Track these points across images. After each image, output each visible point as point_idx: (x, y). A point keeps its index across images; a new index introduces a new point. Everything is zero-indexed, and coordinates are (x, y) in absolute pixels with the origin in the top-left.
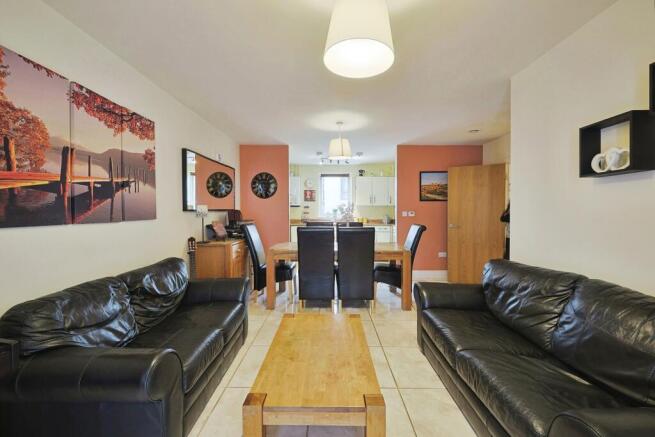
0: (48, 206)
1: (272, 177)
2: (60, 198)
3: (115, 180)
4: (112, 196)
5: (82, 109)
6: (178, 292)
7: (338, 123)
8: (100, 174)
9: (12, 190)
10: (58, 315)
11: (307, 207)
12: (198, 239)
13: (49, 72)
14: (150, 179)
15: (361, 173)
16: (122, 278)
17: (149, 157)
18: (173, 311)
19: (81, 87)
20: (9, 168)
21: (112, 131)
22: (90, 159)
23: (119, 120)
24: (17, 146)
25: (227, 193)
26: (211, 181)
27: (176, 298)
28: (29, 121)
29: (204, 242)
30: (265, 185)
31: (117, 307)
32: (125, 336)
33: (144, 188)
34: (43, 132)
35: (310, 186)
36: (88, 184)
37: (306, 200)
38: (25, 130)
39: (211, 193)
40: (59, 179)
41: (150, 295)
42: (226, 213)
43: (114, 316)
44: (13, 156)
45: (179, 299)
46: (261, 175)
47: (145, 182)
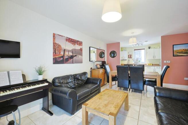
0: (61, 60)
1: (115, 52)
2: (63, 59)
3: (74, 55)
4: (73, 58)
5: (67, 42)
6: (85, 80)
7: (132, 33)
8: (71, 54)
9: (56, 58)
10: (60, 80)
11: (129, 60)
12: (93, 68)
13: (62, 36)
14: (81, 54)
15: (149, 48)
16: (73, 75)
17: (81, 50)
18: (83, 84)
19: (67, 38)
20: (56, 54)
21: (73, 45)
22: (69, 51)
23: (75, 42)
24: (57, 50)
25: (104, 57)
26: (100, 54)
27: (84, 81)
28: (59, 45)
29: (94, 69)
30: (113, 54)
31: (71, 81)
32: (71, 87)
33: (80, 56)
34: (61, 47)
35: (130, 54)
36: (68, 56)
37: (129, 58)
38: (58, 47)
39: (100, 57)
40: (63, 55)
41: (78, 79)
42: (101, 62)
43: (70, 82)
44: (56, 52)
45: (85, 81)
46: (112, 51)
47: (80, 55)
